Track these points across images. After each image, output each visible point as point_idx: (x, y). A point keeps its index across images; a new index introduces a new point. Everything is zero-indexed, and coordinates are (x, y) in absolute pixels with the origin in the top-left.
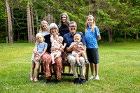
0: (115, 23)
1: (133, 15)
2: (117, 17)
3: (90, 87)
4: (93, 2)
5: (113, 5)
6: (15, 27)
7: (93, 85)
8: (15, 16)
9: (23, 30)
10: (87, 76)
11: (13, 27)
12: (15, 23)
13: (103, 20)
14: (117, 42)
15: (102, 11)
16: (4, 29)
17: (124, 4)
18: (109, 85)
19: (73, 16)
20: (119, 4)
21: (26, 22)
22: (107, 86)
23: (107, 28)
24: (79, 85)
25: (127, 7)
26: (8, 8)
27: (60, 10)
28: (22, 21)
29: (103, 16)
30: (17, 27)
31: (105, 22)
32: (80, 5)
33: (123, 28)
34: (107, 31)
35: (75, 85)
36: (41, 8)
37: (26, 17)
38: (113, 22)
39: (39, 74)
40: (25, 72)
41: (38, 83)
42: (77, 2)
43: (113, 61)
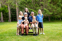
0: (51, 13)
1: (58, 10)
2: (52, 11)
3: (39, 37)
4: (42, 6)
6: (12, 16)
8: (12, 12)
9: (15, 17)
10: (38, 33)
11: (11, 16)
12: (12, 14)
13: (46, 12)
15: (45, 9)
16: (8, 17)
17: (54, 6)
19: (34, 11)
20: (52, 6)
21: (16, 14)
23: (48, 15)
24: (35, 36)
25: (55, 7)
26: (9, 9)
28: (14, 13)
29: (46, 11)
31: (47, 13)
34: (48, 17)
35: (34, 36)
36: (22, 8)
37: (16, 12)
39: (20, 32)
42: (36, 6)
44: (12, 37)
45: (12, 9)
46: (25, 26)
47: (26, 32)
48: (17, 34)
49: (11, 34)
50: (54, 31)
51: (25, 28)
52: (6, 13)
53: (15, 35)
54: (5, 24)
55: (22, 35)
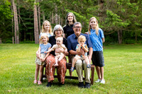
0: (124, 24)
2: (127, 18)
3: (95, 92)
4: (102, 2)
5: (123, 5)
6: (21, 26)
7: (98, 89)
8: (21, 16)
9: (29, 31)
10: (92, 79)
11: (19, 27)
12: (21, 22)
13: (112, 21)
14: (127, 43)
15: (111, 12)
16: (10, 29)
17: (135, 4)
18: (114, 90)
19: (81, 16)
20: (130, 4)
21: (33, 22)
22: (112, 91)
23: (116, 29)
24: (83, 89)
25: (137, 7)
26: (15, 8)
27: (67, 10)
28: (28, 21)
29: (112, 17)
30: (23, 27)
31: (114, 23)
32: (88, 5)
33: (134, 29)
35: (79, 89)
36: (48, 7)
37: (32, 17)
38: (122, 23)
40: (29, 74)
41: (42, 86)
42: (86, 2)
43: (121, 64)
44: (24, 91)
45: (21, 9)
46: (56, 61)
47: (58, 77)
48: (35, 81)
49: (21, 82)
50: (134, 73)
51: (56, 67)
52: (6, 20)
53: (30, 84)
54: (3, 51)
55: (48, 86)
